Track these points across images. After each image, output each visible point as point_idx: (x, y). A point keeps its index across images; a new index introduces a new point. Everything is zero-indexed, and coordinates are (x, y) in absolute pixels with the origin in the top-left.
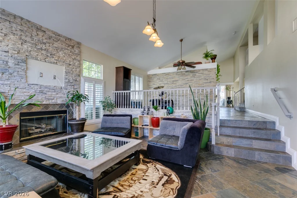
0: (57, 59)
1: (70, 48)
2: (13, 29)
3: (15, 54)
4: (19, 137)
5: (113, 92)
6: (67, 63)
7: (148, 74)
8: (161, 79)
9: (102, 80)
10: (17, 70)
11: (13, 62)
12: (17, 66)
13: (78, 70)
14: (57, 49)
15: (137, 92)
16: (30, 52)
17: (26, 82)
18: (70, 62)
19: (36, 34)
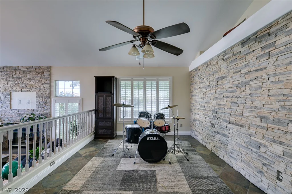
0: (29, 87)
1: (40, 75)
3: (4, 91)
6: (37, 88)
9: (79, 97)
10: (5, 101)
11: (3, 96)
12: (6, 99)
13: (48, 92)
14: (29, 80)
16: (12, 87)
17: (10, 108)
18: (40, 87)
19: (15, 74)
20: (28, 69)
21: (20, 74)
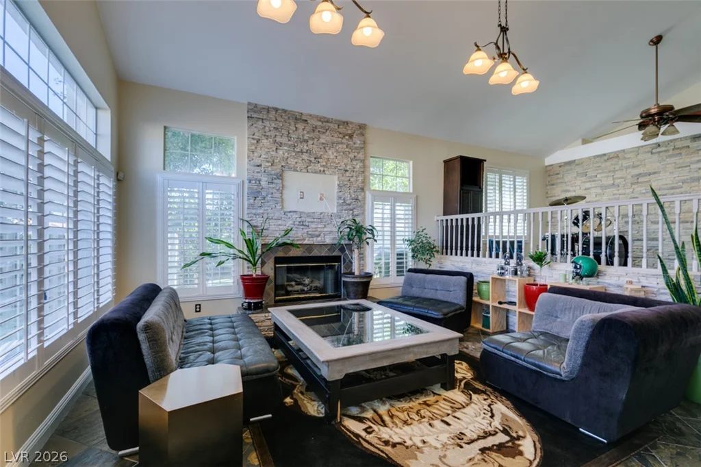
0: (324, 164)
1: (347, 139)
2: (267, 129)
3: (268, 167)
4: (273, 294)
5: (436, 218)
6: (340, 168)
7: (546, 164)
8: (589, 174)
9: (411, 193)
10: (271, 191)
11: (266, 179)
12: (271, 186)
13: (360, 179)
14: (325, 146)
15: (505, 217)
16: (286, 160)
17: (282, 208)
18: (346, 166)
19: (294, 129)
20: (325, 124)
21: (305, 132)
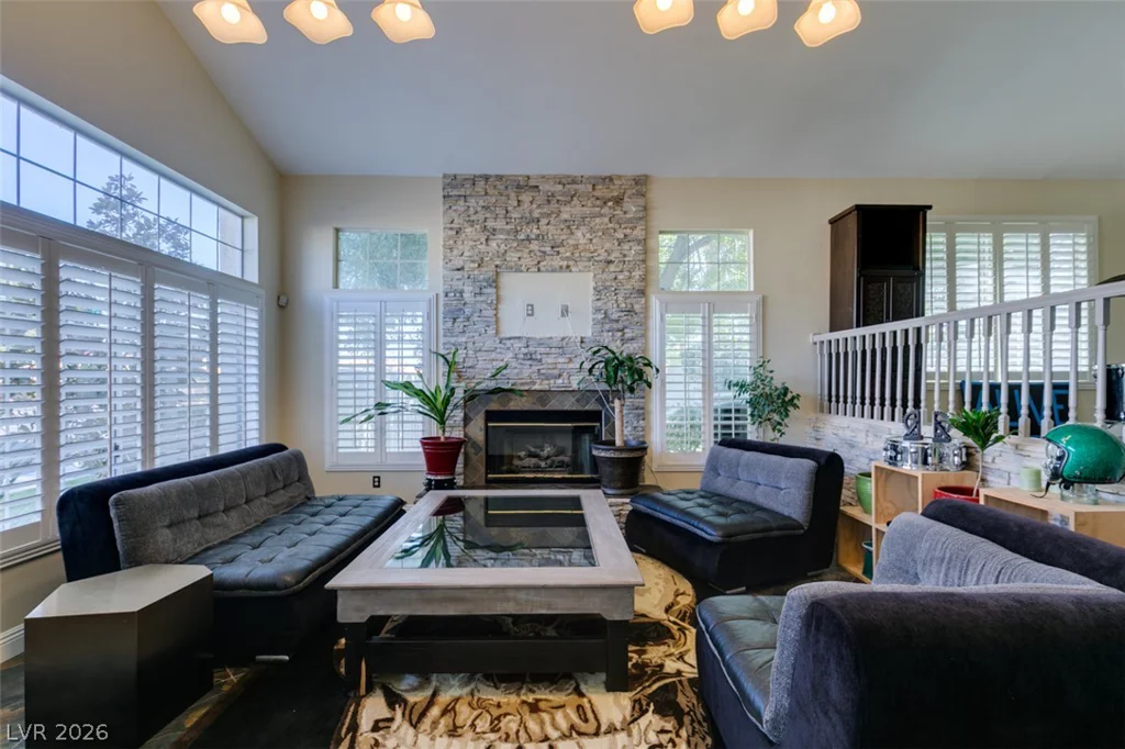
0: (568, 254)
1: (610, 208)
3: (473, 269)
4: (483, 470)
5: (811, 338)
6: (598, 259)
9: (750, 293)
10: (479, 306)
11: (471, 288)
12: (479, 298)
13: (637, 274)
14: (569, 226)
16: (503, 255)
17: (497, 333)
18: (609, 254)
19: (516, 203)
20: (568, 186)
21: (534, 206)
